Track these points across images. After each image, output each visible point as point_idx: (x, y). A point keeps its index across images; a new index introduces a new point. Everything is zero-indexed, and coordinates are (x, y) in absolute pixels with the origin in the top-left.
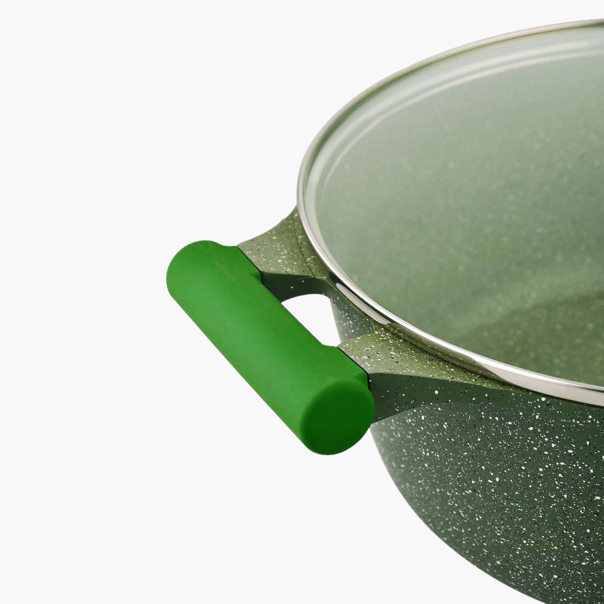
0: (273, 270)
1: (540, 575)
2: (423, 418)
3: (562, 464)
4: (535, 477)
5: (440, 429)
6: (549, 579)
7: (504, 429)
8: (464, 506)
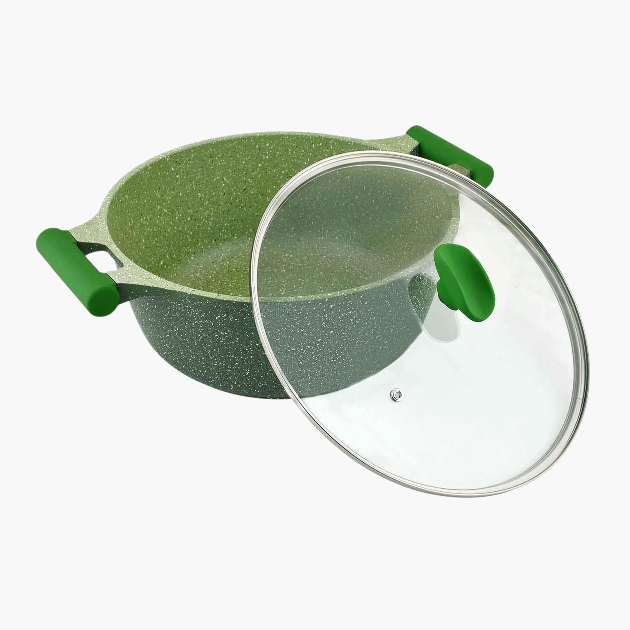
0: (82, 241)
1: (200, 371)
2: (147, 304)
3: (201, 321)
4: (192, 327)
5: (154, 308)
6: (203, 372)
7: (177, 307)
8: (167, 342)
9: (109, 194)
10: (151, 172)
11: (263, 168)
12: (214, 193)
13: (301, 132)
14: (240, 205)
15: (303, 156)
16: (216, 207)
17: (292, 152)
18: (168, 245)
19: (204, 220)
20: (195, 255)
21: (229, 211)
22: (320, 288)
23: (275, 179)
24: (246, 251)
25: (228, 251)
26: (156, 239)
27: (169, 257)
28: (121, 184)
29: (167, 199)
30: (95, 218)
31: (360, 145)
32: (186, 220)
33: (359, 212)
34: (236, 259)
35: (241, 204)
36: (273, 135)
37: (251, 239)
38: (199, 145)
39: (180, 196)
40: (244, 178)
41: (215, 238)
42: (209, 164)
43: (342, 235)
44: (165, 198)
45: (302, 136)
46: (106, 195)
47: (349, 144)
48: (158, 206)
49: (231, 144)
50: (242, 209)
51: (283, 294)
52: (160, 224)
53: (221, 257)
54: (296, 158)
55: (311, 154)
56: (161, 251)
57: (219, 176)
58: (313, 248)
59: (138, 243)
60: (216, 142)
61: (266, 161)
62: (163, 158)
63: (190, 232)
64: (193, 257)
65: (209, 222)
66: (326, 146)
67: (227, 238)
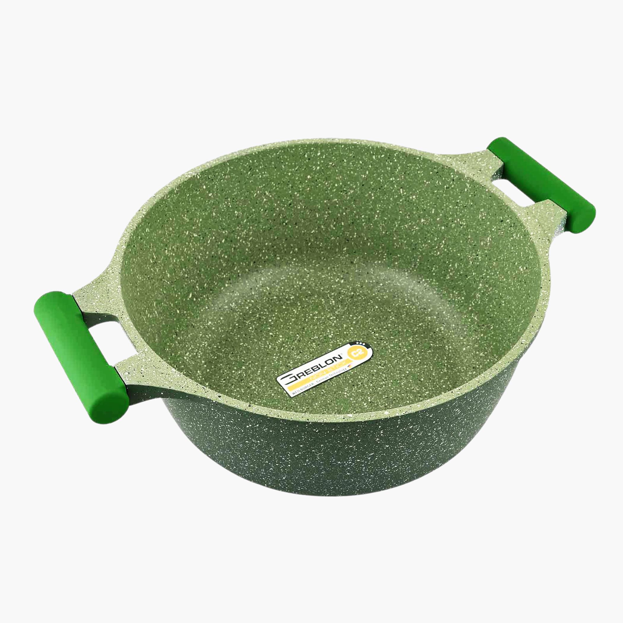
0: (89, 311)
3: (229, 426)
9: (125, 232)
10: (179, 194)
11: (312, 180)
12: (253, 210)
13: (359, 140)
14: (284, 222)
15: (361, 168)
16: (256, 225)
17: (348, 163)
18: (198, 274)
19: (241, 240)
20: (230, 281)
21: (271, 228)
22: (375, 329)
23: (326, 192)
24: (290, 274)
25: (269, 274)
26: (184, 269)
27: (199, 287)
28: (141, 217)
29: (197, 221)
30: (106, 272)
31: (431, 161)
32: (219, 243)
33: (426, 238)
34: (278, 284)
35: (285, 220)
36: (326, 144)
37: (296, 260)
38: (236, 157)
39: (213, 217)
40: (290, 192)
41: (254, 260)
42: (248, 177)
43: (403, 261)
44: (195, 221)
45: (360, 145)
46: (121, 235)
47: (418, 158)
48: (186, 232)
49: (275, 154)
50: (287, 226)
51: (330, 336)
52: (189, 252)
53: (261, 282)
54: (352, 170)
55: (370, 166)
56: (189, 282)
57: (260, 190)
58: (368, 273)
59: (161, 280)
60: (257, 153)
61: (316, 172)
62: (192, 176)
63: (225, 256)
64: (228, 284)
65: (248, 243)
66: (389, 158)
67: (267, 259)
